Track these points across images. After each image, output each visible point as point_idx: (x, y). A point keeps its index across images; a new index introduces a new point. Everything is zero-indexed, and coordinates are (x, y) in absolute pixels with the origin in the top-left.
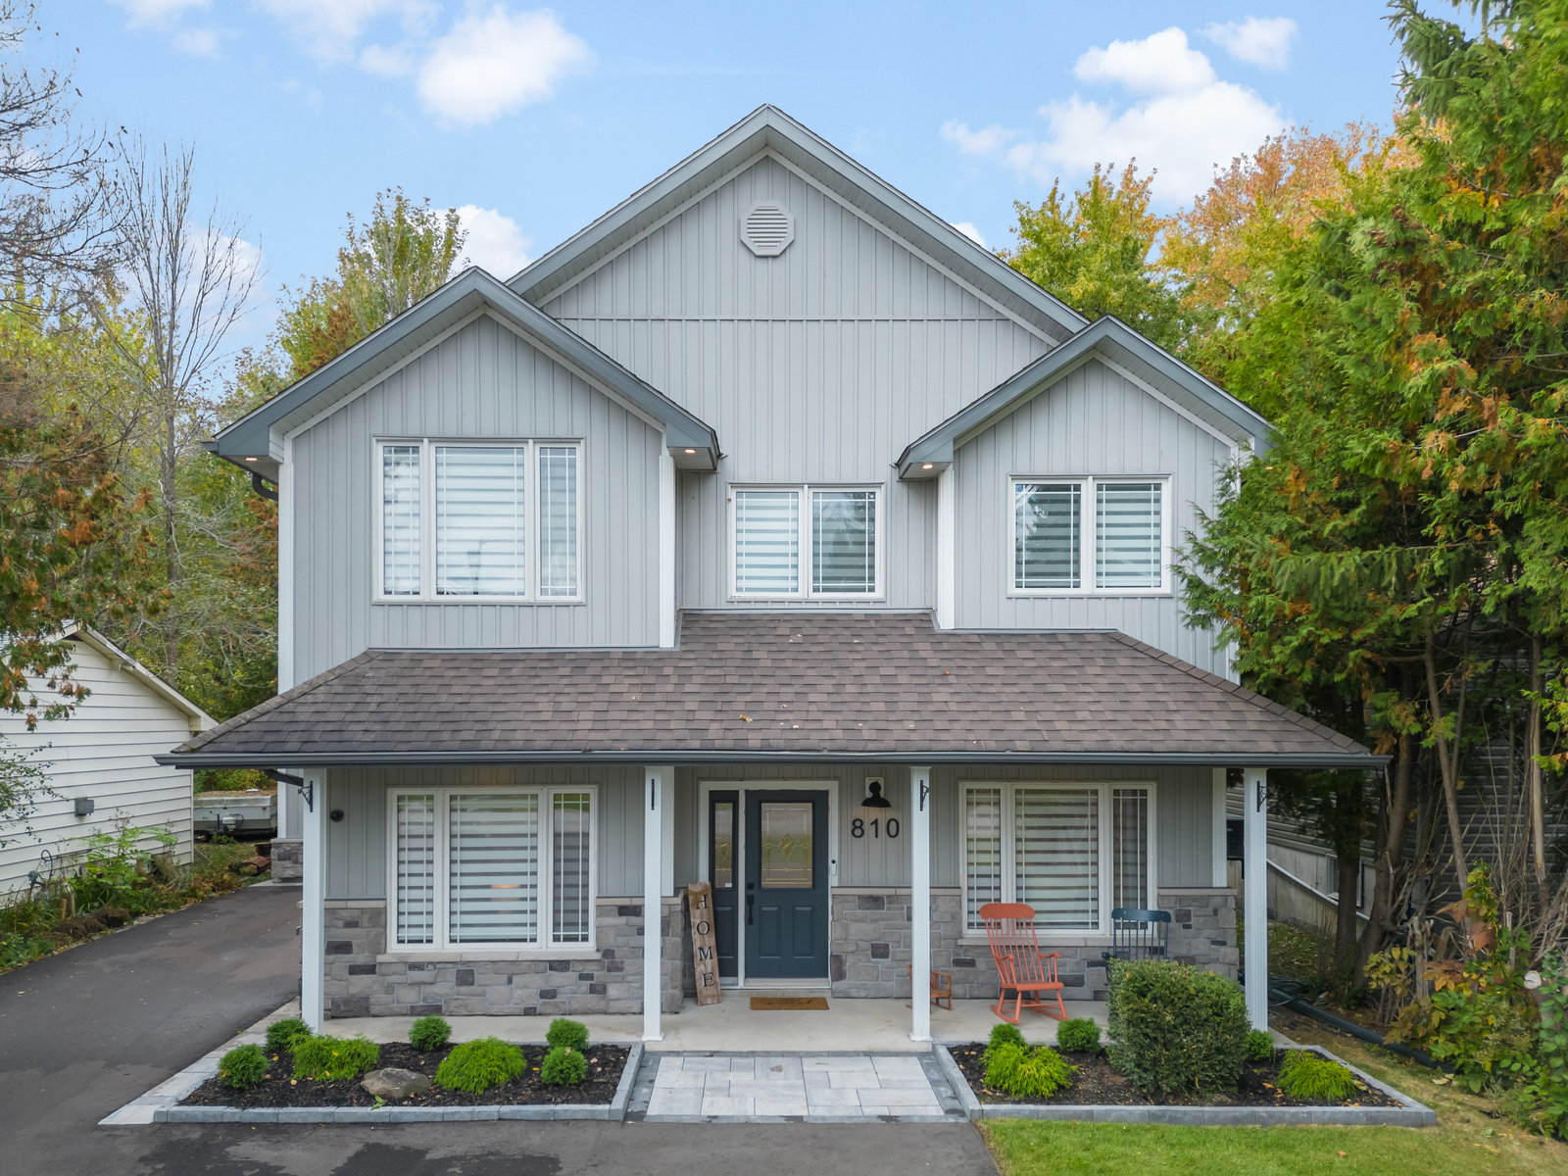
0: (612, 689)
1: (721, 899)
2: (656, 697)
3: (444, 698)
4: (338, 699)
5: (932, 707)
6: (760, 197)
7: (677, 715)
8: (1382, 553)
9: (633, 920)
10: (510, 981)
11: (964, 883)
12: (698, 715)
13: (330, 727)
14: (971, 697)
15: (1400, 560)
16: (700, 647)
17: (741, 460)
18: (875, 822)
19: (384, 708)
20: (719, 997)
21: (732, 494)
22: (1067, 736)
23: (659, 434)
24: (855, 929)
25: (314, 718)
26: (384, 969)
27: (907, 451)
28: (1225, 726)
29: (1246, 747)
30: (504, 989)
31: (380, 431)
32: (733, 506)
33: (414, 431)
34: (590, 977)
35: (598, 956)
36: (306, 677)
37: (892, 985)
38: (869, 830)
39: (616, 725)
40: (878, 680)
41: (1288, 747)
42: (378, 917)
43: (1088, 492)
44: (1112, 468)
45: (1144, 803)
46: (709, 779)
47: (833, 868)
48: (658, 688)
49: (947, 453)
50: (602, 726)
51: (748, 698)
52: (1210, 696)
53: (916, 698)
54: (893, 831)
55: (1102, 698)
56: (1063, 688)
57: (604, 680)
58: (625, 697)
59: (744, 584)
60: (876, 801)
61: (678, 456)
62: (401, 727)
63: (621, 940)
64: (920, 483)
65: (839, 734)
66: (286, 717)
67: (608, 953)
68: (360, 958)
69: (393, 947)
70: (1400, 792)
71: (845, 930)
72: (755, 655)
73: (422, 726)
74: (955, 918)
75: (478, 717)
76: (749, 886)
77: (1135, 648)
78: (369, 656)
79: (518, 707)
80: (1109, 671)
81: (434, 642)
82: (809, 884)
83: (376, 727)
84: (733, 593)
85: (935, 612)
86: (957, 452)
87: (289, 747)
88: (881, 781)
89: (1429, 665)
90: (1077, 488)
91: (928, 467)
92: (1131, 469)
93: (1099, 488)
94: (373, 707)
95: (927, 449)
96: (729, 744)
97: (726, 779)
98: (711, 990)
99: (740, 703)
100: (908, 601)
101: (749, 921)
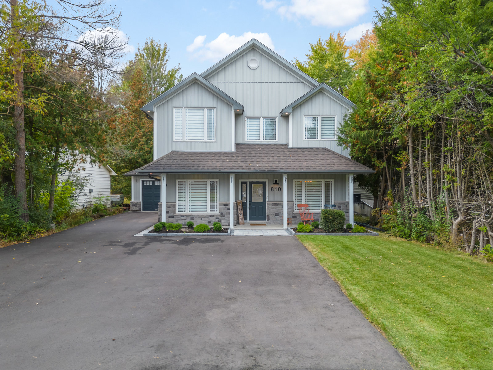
0: (223, 159)
1: (244, 204)
2: (232, 161)
3: (189, 160)
4: (168, 160)
5: (287, 162)
6: (252, 57)
7: (236, 164)
8: (371, 131)
9: (227, 207)
10: (202, 219)
11: (294, 200)
12: (241, 164)
13: (168, 166)
14: (295, 161)
16: (240, 151)
17: (248, 112)
18: (276, 188)
19: (178, 162)
20: (244, 224)
21: (246, 119)
22: (314, 167)
23: (231, 107)
24: (272, 210)
25: (165, 164)
26: (176, 217)
27: (282, 110)
28: (345, 165)
30: (200, 221)
32: (246, 121)
34: (218, 218)
35: (220, 214)
36: (159, 157)
37: (279, 222)
38: (275, 190)
39: (225, 166)
40: (277, 157)
42: (174, 206)
43: (320, 119)
44: (325, 114)
46: (241, 179)
47: (267, 198)
48: (232, 159)
49: (291, 111)
50: (222, 166)
51: (250, 161)
52: (343, 160)
53: (284, 161)
54: (279, 190)
55: (321, 160)
56: (314, 159)
57: (221, 157)
58: (226, 161)
59: (249, 138)
60: (276, 183)
61: (235, 111)
62: (182, 166)
63: (224, 211)
64: (286, 117)
65: (269, 167)
66: (159, 164)
67: (222, 213)
68: (171, 214)
69: (177, 213)
70: (383, 181)
71: (269, 210)
72: (251, 153)
73: (186, 166)
74: (292, 208)
75: (197, 164)
76: (250, 202)
77: (329, 151)
78: (172, 152)
79: (205, 162)
80: (323, 155)
81: (185, 150)
82: (262, 201)
83: (177, 166)
84: (246, 140)
85: (288, 144)
86: (293, 110)
87: (161, 169)
88: (277, 180)
89: (384, 153)
90: (318, 118)
91: (287, 113)
92: (328, 114)
93: (322, 118)
94: (176, 162)
95: (287, 110)
96: (248, 169)
97: (245, 179)
98: (242, 222)
99: (249, 162)
100: (283, 142)
101: (250, 209)
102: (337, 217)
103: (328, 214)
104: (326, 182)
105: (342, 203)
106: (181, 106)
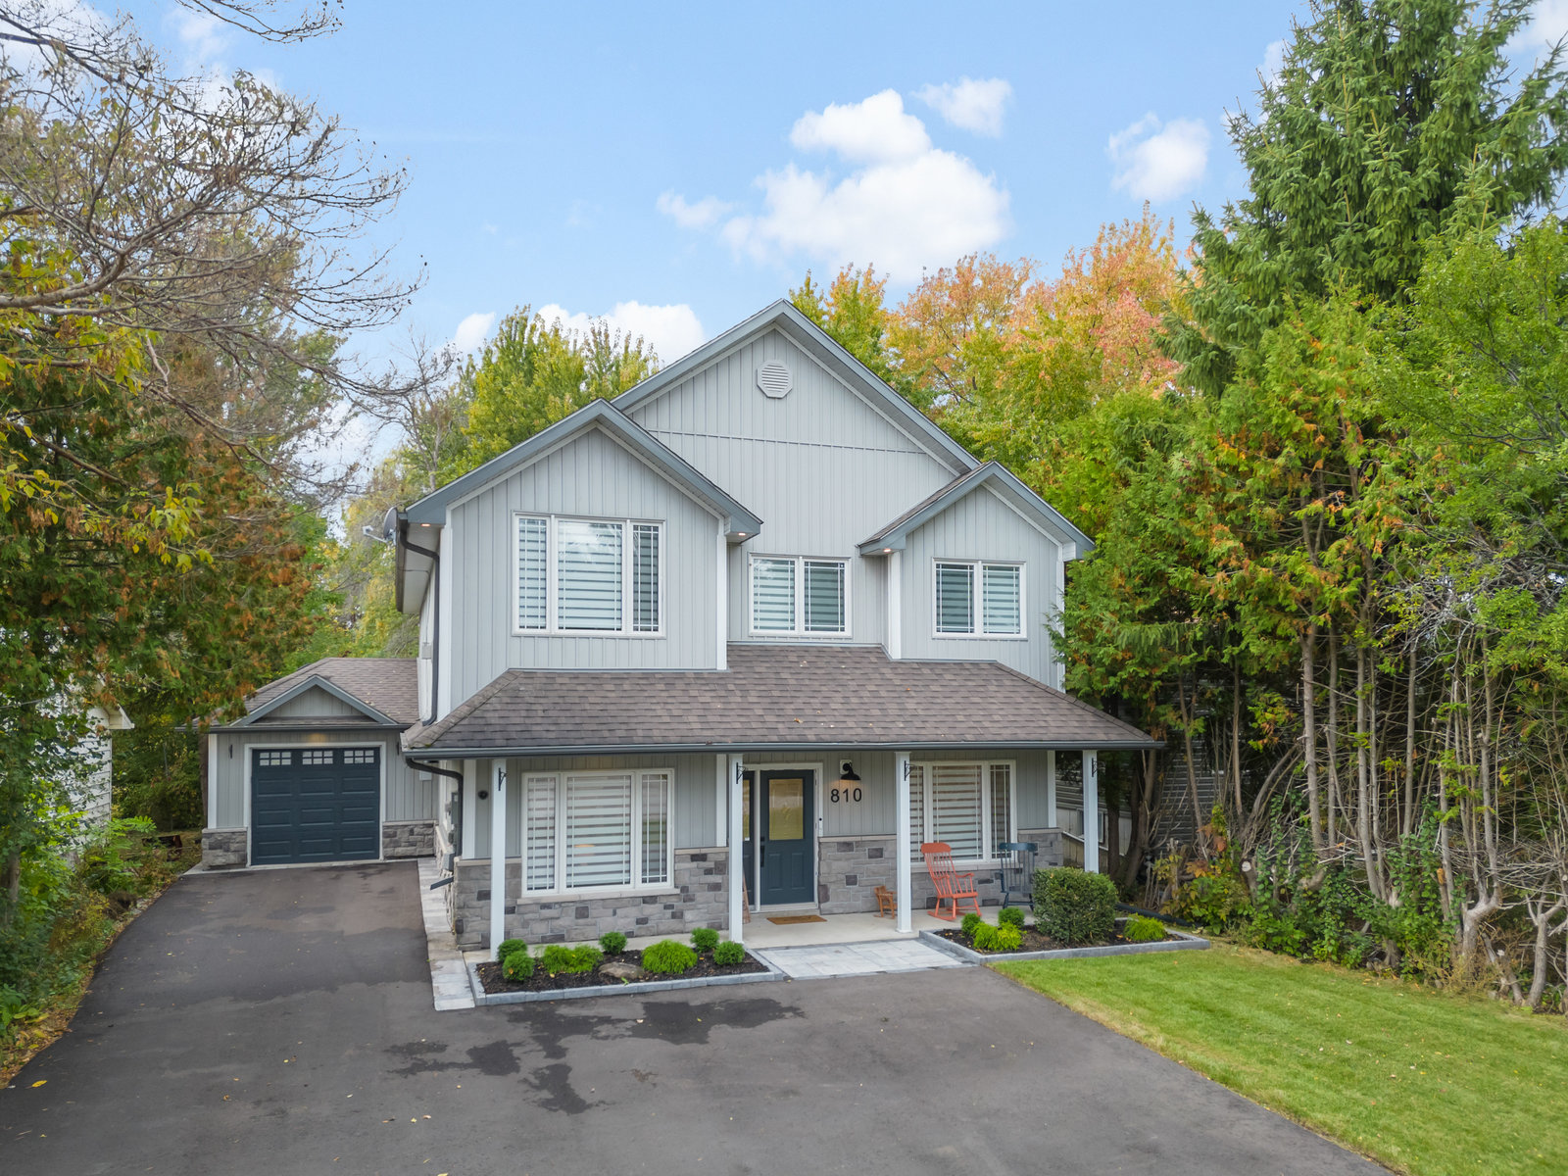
0: (700, 700)
2: (733, 706)
3: (588, 706)
4: (510, 707)
5: (908, 713)
7: (753, 718)
10: (615, 913)
12: (766, 718)
13: (519, 728)
14: (929, 706)
16: (743, 670)
18: (847, 791)
19: (550, 713)
20: (749, 919)
21: (751, 560)
23: (720, 524)
24: (836, 865)
25: (502, 721)
26: (522, 909)
29: (1090, 737)
30: (611, 919)
31: (518, 508)
32: (751, 569)
33: (543, 509)
34: (672, 907)
35: (678, 891)
37: (859, 903)
38: (842, 796)
39: (716, 725)
40: (869, 694)
41: (1113, 737)
42: (517, 869)
43: (978, 571)
44: (992, 556)
45: (1008, 773)
47: (817, 825)
48: (731, 699)
49: (900, 543)
50: (707, 726)
51: (793, 707)
53: (896, 706)
54: (857, 797)
55: (1004, 706)
56: (979, 700)
57: (692, 693)
58: (713, 706)
60: (850, 776)
61: (729, 535)
63: (694, 879)
64: (875, 557)
65: (860, 731)
66: (482, 721)
67: (684, 889)
69: (526, 893)
72: (783, 676)
75: (619, 720)
76: (762, 839)
77: (1011, 673)
78: (510, 672)
79: (643, 713)
80: (1001, 689)
81: (557, 664)
82: (800, 836)
83: (553, 728)
84: (752, 630)
85: (887, 648)
86: (906, 540)
87: (498, 743)
88: (850, 763)
90: (972, 567)
91: (887, 551)
92: (1001, 558)
93: (987, 568)
94: (541, 713)
95: (890, 539)
96: (796, 738)
97: (749, 763)
99: (789, 709)
100: (866, 638)
101: (762, 865)
104: (990, 768)
105: (1039, 835)
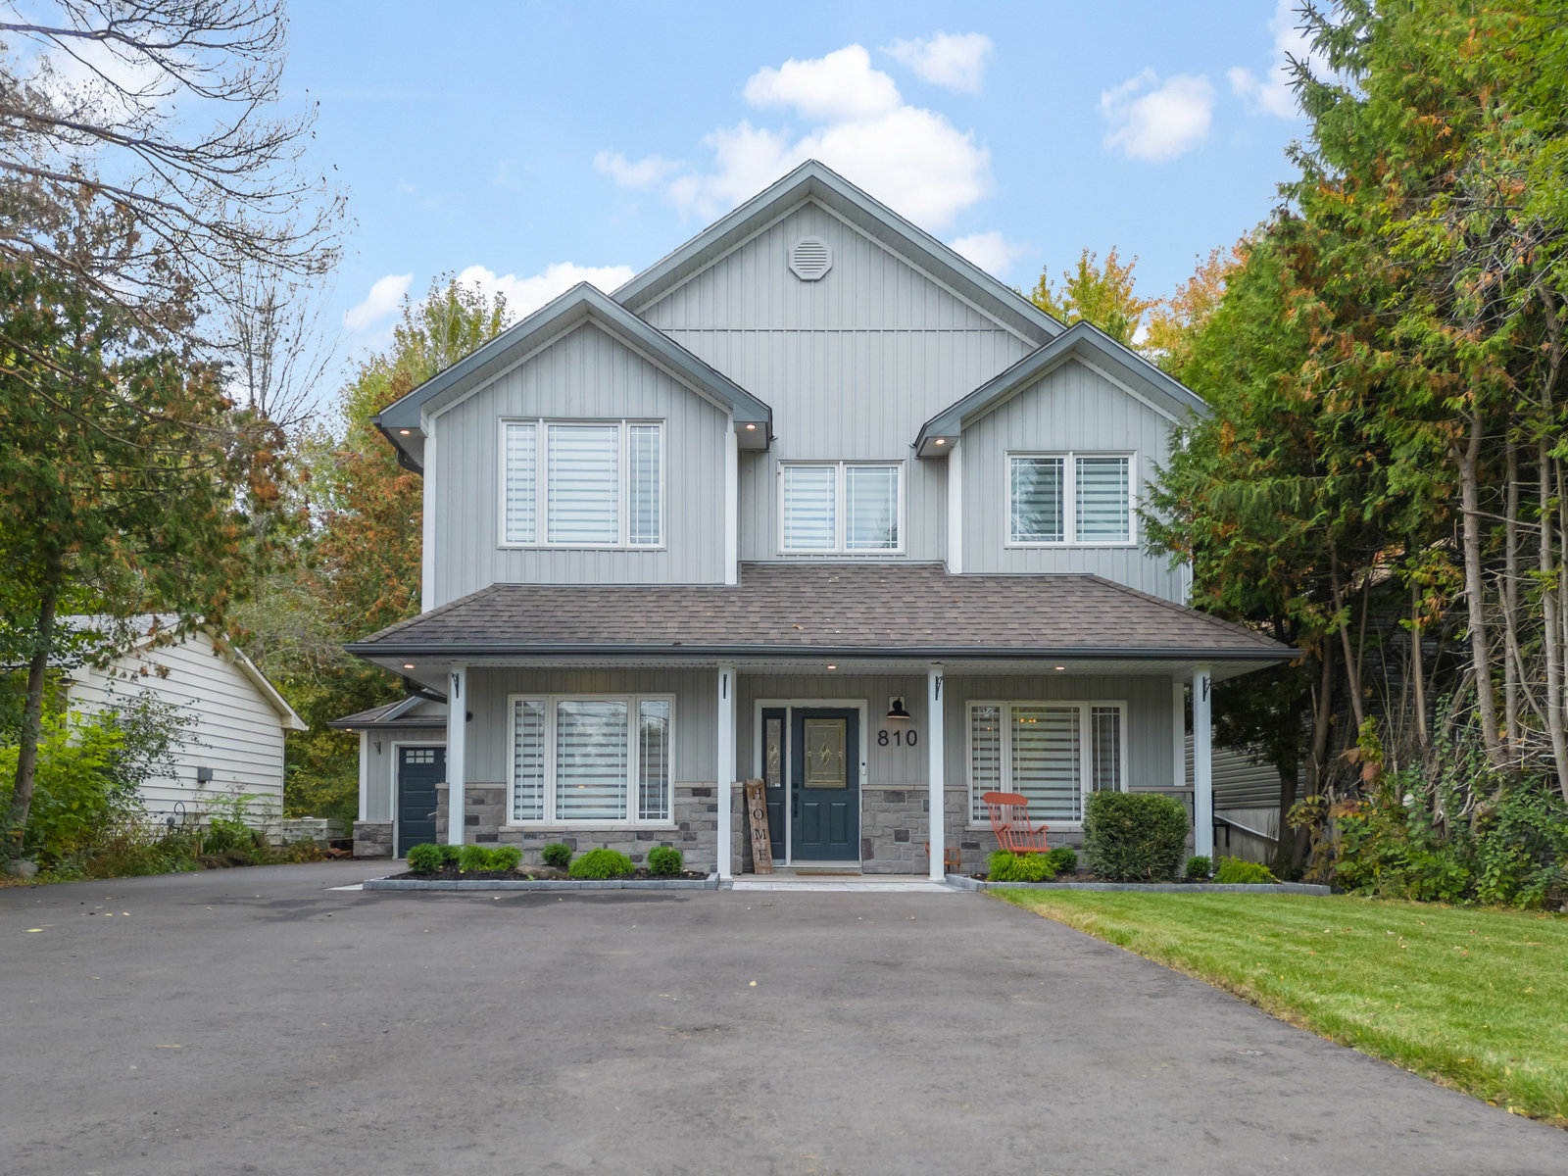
0: (690, 609)
1: (773, 796)
2: (726, 614)
3: (559, 614)
4: (476, 613)
5: (944, 621)
6: (805, 234)
7: (743, 625)
8: (1289, 481)
9: (705, 799)
11: (970, 783)
12: (760, 625)
13: (474, 630)
14: (975, 615)
15: (1303, 488)
16: (756, 584)
17: (788, 439)
18: (898, 733)
19: (514, 619)
20: (772, 871)
21: (781, 469)
22: (1052, 637)
23: (725, 415)
24: (881, 817)
25: (460, 624)
26: (504, 838)
27: (924, 428)
28: (1177, 632)
31: (504, 413)
32: (781, 479)
34: (669, 844)
35: (677, 828)
36: (443, 603)
37: (912, 864)
38: (893, 740)
39: (698, 630)
40: (902, 605)
42: (500, 795)
43: (1070, 465)
44: (1089, 446)
45: (1117, 719)
46: (762, 697)
47: (863, 770)
48: (727, 609)
49: (956, 430)
50: (686, 631)
51: (799, 615)
52: (1166, 614)
53: (932, 615)
54: (912, 741)
55: (1080, 615)
56: (1049, 610)
57: (684, 604)
58: (701, 614)
59: (791, 542)
60: (898, 709)
61: (741, 434)
62: (530, 630)
63: (695, 816)
64: (934, 461)
65: (873, 637)
66: (439, 624)
67: (684, 826)
68: (485, 829)
69: (512, 823)
70: (1324, 705)
71: (872, 819)
72: (802, 590)
73: (546, 630)
74: (963, 809)
75: (588, 625)
76: (794, 786)
77: (1107, 585)
78: (496, 587)
79: (619, 619)
80: (1087, 599)
81: (546, 579)
82: (843, 784)
83: (510, 630)
84: (784, 550)
85: (946, 563)
86: (964, 432)
88: (902, 700)
89: (1335, 581)
90: (1061, 461)
91: (940, 442)
92: (1101, 448)
93: (1078, 461)
94: (505, 618)
95: (940, 426)
96: (786, 642)
97: (776, 697)
98: (764, 864)
99: (793, 618)
100: (925, 554)
101: (795, 814)
102: (1154, 818)
103: (1116, 810)
104: (1094, 710)
106: (531, 412)
